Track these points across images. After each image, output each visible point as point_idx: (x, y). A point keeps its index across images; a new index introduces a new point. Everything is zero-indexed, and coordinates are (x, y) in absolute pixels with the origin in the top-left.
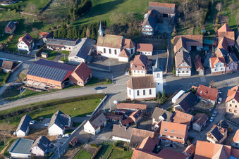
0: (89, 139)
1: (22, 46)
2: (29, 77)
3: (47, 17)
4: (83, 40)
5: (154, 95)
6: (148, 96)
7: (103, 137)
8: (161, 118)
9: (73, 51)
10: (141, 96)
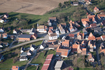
0: (42, 50)
1: (15, 32)
2: (20, 38)
3: (19, 25)
4: (32, 29)
5: (57, 38)
6: (55, 38)
7: (46, 49)
8: (61, 42)
9: (30, 32)
10: (54, 39)
